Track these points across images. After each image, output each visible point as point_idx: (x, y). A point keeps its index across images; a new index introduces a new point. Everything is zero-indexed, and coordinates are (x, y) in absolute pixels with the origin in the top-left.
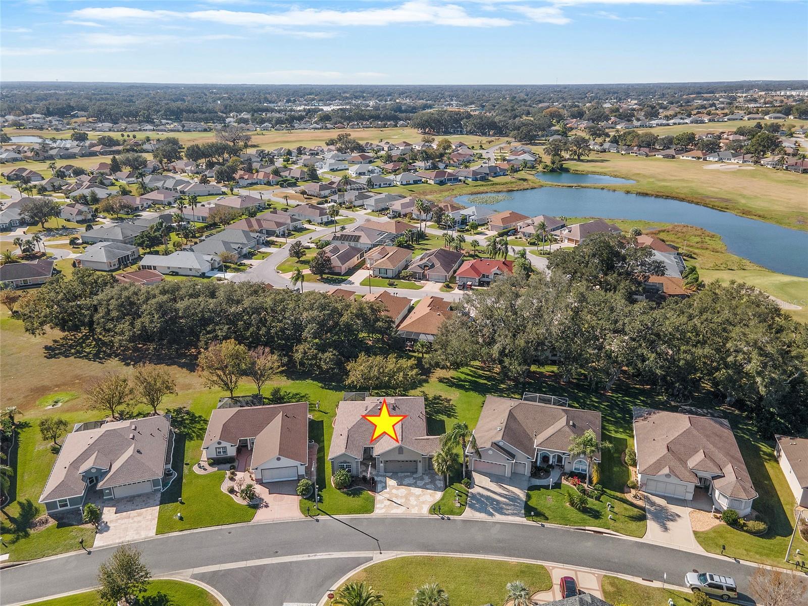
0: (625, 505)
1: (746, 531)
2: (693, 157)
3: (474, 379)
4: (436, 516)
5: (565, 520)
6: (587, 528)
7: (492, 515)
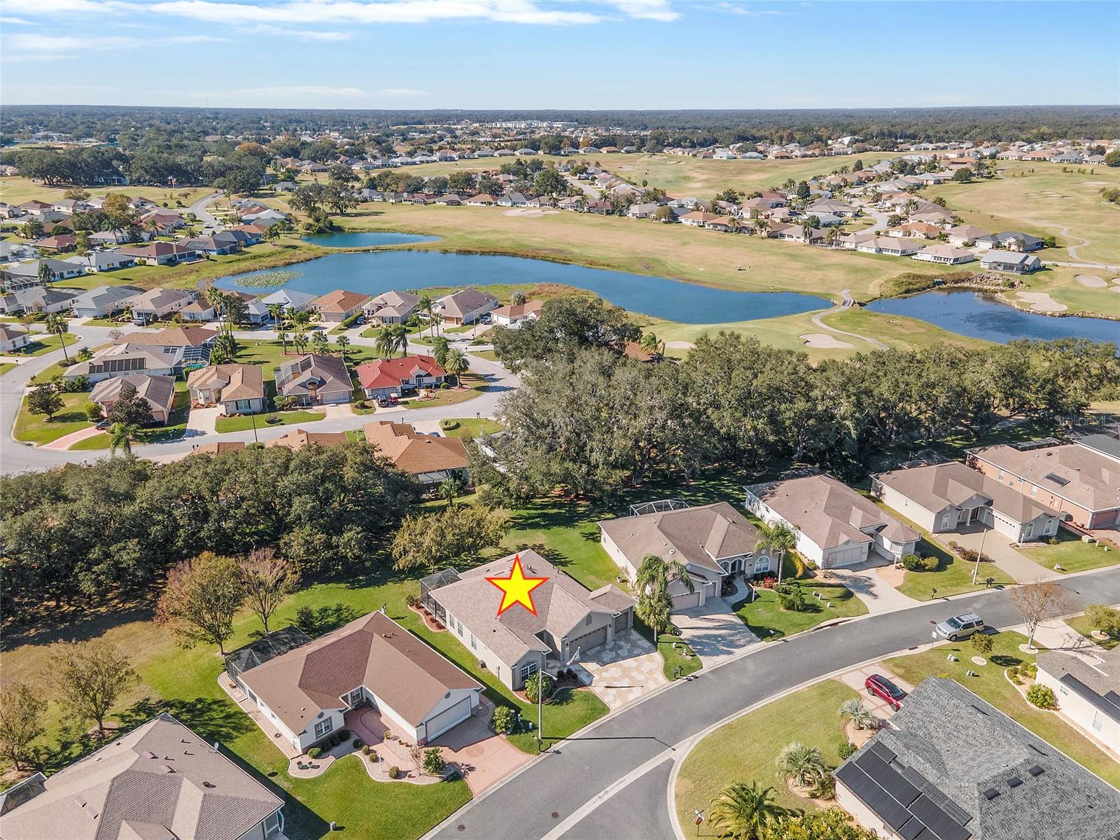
0: (826, 589)
1: (929, 570)
2: (482, 203)
3: (539, 511)
4: (680, 682)
5: (799, 626)
6: (822, 624)
7: (731, 653)
